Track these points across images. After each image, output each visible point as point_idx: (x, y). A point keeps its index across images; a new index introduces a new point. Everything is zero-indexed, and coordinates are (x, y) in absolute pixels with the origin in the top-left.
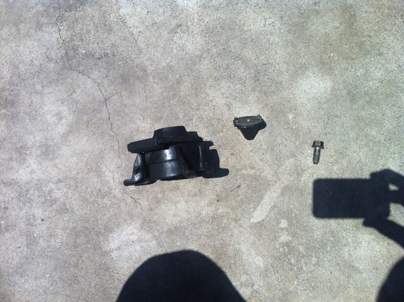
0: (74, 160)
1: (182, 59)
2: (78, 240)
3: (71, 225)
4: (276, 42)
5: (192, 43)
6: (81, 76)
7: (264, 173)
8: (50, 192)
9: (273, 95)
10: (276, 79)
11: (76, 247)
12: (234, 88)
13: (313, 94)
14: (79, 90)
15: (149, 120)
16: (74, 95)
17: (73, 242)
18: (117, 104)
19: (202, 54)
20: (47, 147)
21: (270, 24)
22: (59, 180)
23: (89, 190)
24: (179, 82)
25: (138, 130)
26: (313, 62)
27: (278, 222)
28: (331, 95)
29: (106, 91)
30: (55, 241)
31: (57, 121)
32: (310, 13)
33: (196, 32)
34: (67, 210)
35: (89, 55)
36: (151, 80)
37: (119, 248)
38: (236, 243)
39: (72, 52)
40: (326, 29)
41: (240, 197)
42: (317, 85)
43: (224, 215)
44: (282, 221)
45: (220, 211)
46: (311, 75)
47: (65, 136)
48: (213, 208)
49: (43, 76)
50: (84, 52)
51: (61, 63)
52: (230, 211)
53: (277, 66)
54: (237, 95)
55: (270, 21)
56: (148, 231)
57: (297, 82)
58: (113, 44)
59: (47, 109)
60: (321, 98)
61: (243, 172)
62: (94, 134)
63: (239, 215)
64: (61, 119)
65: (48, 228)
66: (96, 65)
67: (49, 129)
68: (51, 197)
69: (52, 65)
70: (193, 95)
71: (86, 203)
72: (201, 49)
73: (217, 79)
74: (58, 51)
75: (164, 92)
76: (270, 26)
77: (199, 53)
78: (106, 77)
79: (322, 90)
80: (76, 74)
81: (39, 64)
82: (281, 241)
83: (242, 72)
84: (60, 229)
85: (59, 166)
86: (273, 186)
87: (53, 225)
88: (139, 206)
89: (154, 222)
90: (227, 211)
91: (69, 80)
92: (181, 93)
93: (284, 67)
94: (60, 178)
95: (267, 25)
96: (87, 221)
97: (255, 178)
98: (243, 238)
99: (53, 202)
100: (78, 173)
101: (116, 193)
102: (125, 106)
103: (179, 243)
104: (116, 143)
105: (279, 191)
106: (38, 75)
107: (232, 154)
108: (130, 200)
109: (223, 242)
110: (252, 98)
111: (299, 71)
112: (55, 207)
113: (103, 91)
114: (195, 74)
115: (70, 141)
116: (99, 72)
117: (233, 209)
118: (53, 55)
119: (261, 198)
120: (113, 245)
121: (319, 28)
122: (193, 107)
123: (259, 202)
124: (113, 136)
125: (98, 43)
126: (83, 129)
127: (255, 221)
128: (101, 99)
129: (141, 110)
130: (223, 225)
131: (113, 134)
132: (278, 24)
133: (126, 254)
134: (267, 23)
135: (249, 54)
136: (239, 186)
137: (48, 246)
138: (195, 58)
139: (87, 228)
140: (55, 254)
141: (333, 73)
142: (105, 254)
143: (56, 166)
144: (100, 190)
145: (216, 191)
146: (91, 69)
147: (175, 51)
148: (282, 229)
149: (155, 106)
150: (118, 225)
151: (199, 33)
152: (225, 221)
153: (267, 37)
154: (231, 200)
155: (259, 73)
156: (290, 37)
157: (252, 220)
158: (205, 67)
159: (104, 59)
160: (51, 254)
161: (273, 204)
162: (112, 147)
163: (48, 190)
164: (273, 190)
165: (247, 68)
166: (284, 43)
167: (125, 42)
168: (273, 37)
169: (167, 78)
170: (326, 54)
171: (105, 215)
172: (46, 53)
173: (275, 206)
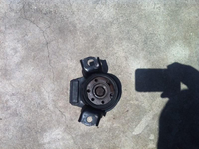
0: (24, 81)
1: (100, 22)
2: (23, 134)
3: (19, 124)
4: (160, 20)
5: (107, 12)
6: (32, 24)
7: (144, 104)
8: (7, 101)
9: (154, 54)
10: (157, 44)
11: (22, 139)
12: (131, 47)
13: (178, 58)
14: (30, 34)
15: (75, 61)
16: (26, 37)
17: (20, 135)
18: (55, 47)
19: (113, 21)
20: (6, 70)
21: (157, 8)
22: (13, 94)
23: (32, 103)
24: (96, 38)
25: (67, 66)
26: (180, 37)
27: (149, 136)
28: (188, 59)
29: (48, 37)
30: (9, 134)
31: (13, 54)
32: (182, 5)
33: (111, 5)
34: (17, 114)
35: (39, 11)
36: (78, 34)
37: (49, 143)
38: (122, 146)
39: (27, 7)
40: (190, 17)
41: (128, 118)
42: (181, 52)
43: (117, 128)
44: (151, 135)
45: (115, 125)
46: (178, 45)
47: (18, 65)
48: (110, 123)
49: (6, 21)
50: (35, 8)
51: (19, 14)
52: (121, 126)
53: (159, 36)
54: (132, 52)
55: (158, 6)
56: (69, 134)
57: (169, 49)
58: (55, 5)
59: (7, 44)
60: (182, 61)
61: (131, 102)
62: (38, 66)
63: (126, 129)
64: (16, 52)
65: (5, 125)
66: (43, 18)
67: (8, 59)
68: (7, 105)
69: (13, 14)
70: (105, 48)
71: (30, 111)
72: (113, 17)
73: (120, 39)
74: (18, 5)
75: (86, 43)
76: (158, 9)
77: (111, 20)
78: (49, 27)
79: (184, 55)
80: (28, 22)
81: (4, 12)
82: (149, 147)
83: (137, 37)
84: (12, 126)
85: (13, 85)
86: (148, 113)
87: (8, 123)
88: (64, 117)
89: (73, 128)
90: (119, 125)
91: (24, 26)
92: (97, 46)
93: (162, 37)
94: (13, 92)
95: (155, 8)
96: (30, 123)
97: (138, 106)
98: (127, 144)
99: (8, 108)
100: (25, 91)
101: (50, 107)
102: (60, 49)
103: (87, 143)
104: (52, 74)
105: (151, 116)
106: (3, 20)
107: (125, 90)
108: (58, 112)
109: (114, 145)
110: (141, 55)
111: (171, 41)
112: (9, 111)
113: (46, 37)
114: (107, 34)
115: (21, 69)
116: (45, 23)
117: (123, 125)
118: (15, 8)
119: (140, 120)
120: (46, 140)
121: (186, 15)
122: (104, 56)
123: (139, 122)
124: (51, 69)
125: (46, 3)
126: (31, 61)
127: (135, 134)
128: (44, 43)
129: (70, 53)
130: (116, 134)
131: (50, 67)
132: (162, 9)
133: (53, 147)
134: (156, 7)
135: (142, 25)
136: (127, 111)
137: (4, 137)
138: (108, 23)
139: (29, 128)
140: (8, 142)
141: (191, 45)
142: (40, 145)
143: (11, 84)
144: (39, 104)
145: (114, 112)
146: (39, 20)
147: (96, 16)
148: (150, 140)
149: (79, 52)
150: (50, 128)
151: (113, 7)
152: (117, 132)
153: (155, 16)
154: (122, 119)
155: (147, 39)
156: (169, 18)
157: (133, 133)
158: (114, 30)
159: (49, 15)
160: (5, 142)
161: (147, 124)
162: (49, 76)
163: (5, 99)
164: (148, 115)
165: (140, 35)
166: (164, 22)
167: (63, 5)
168: (158, 17)
169: (89, 34)
170: (188, 33)
171: (42, 120)
172: (9, 5)
173: (148, 126)
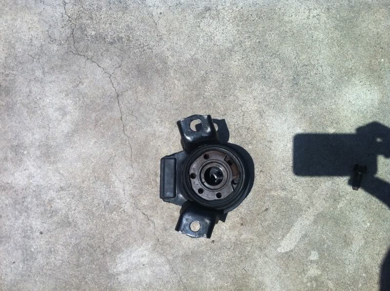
0: (79, 165)
1: (209, 51)
2: (81, 258)
3: (73, 241)
4: (320, 39)
5: (222, 32)
6: (89, 64)
7: (296, 197)
8: (51, 201)
9: (313, 103)
10: (318, 84)
11: (78, 266)
12: (268, 92)
13: (358, 107)
14: (87, 81)
15: (167, 123)
16: (81, 86)
17: (75, 260)
18: (131, 102)
19: (233, 47)
20: (49, 147)
21: (314, 17)
22: (61, 188)
23: (96, 201)
24: (204, 80)
25: (154, 134)
26: (361, 67)
27: (308, 253)
28: (379, 109)
29: (119, 84)
30: (55, 258)
31: (60, 117)
32: (362, 7)
33: (228, 19)
34: (70, 223)
35: (100, 38)
36: (172, 74)
37: (127, 272)
38: (259, 274)
39: (79, 32)
40: (377, 29)
41: (268, 222)
42: (363, 96)
43: (248, 241)
44: (313, 252)
45: (244, 236)
46: (357, 82)
47: (69, 136)
48: (236, 233)
49: (44, 59)
50: (93, 33)
51: (66, 46)
52: (255, 238)
53: (320, 69)
54: (272, 100)
55: (315, 12)
56: (161, 254)
57: (340, 91)
58: (128, 26)
59: (48, 101)
60: (367, 113)
61: (273, 193)
62: (103, 136)
63: (265, 243)
64: (65, 114)
65: (48, 243)
66: (107, 50)
67: (51, 126)
68: (51, 207)
69: (55, 47)
70: (220, 97)
71: (91, 217)
72: (232, 40)
73: (249, 79)
74: (62, 30)
75: (186, 90)
76: (315, 19)
77: (230, 45)
78: (120, 66)
79: (369, 102)
80: (83, 60)
81: (39, 45)
82: (309, 275)
83: (278, 73)
84: (61, 245)
85: (61, 171)
86: (305, 211)
87: (53, 240)
88: (152, 225)
89: (168, 244)
90: (251, 236)
91: (75, 67)
92: (206, 94)
93: (327, 71)
94: (62, 185)
95: (311, 18)
96: (93, 237)
97: (286, 201)
98: (268, 269)
99: (54, 213)
100: (83, 182)
101: (126, 207)
102: (141, 104)
103: (195, 271)
104: (128, 149)
105: (312, 218)
106: (39, 59)
107: (261, 171)
108: (141, 217)
109: (244, 272)
110: (289, 105)
111: (344, 77)
112: (55, 219)
113: (115, 84)
114: (223, 71)
115: (75, 142)
116: (111, 60)
117: (259, 235)
118: (57, 35)
119: (291, 224)
120: (121, 266)
121: (370, 27)
122: (219, 111)
123: (289, 229)
124: (126, 140)
125: (111, 24)
126: (91, 129)
127: (283, 251)
128: (113, 94)
129: (159, 111)
130: (246, 253)
131: (125, 138)
132: (324, 18)
133: (135, 278)
134: (311, 15)
135: (287, 50)
136: (267, 210)
137: (47, 263)
138: (224, 51)
139: (92, 247)
140: (54, 272)
141: (382, 82)
142: (111, 276)
143: (57, 170)
144: (108, 203)
145: (241, 213)
146: (102, 55)
147: (201, 41)
148: (311, 262)
149: (175, 107)
150: (128, 245)
151: (231, 21)
152: (249, 249)
153: (310, 32)
154: (257, 225)
155: (298, 75)
156: (337, 34)
157: (279, 250)
158: (235, 63)
159: (118, 45)
160: (49, 272)
161: (303, 232)
162: (124, 153)
163: (48, 198)
164: (305, 216)
165: (284, 69)
166: (329, 41)
167: (142, 25)
168: (317, 33)
169: (190, 74)
170: (376, 59)
171: (112, 232)
172: (48, 31)
173: (306, 235)
